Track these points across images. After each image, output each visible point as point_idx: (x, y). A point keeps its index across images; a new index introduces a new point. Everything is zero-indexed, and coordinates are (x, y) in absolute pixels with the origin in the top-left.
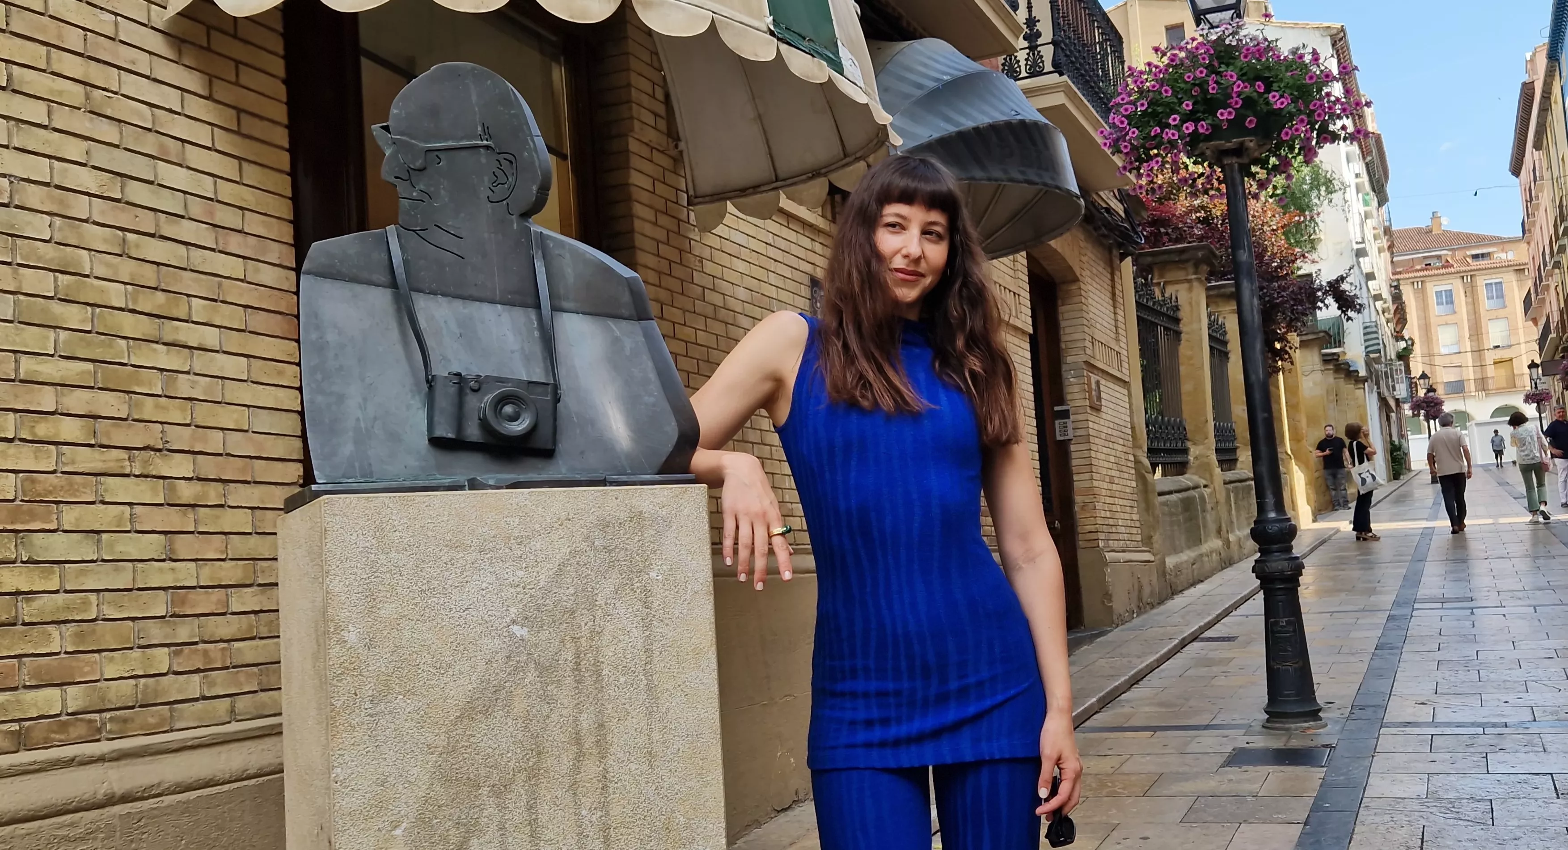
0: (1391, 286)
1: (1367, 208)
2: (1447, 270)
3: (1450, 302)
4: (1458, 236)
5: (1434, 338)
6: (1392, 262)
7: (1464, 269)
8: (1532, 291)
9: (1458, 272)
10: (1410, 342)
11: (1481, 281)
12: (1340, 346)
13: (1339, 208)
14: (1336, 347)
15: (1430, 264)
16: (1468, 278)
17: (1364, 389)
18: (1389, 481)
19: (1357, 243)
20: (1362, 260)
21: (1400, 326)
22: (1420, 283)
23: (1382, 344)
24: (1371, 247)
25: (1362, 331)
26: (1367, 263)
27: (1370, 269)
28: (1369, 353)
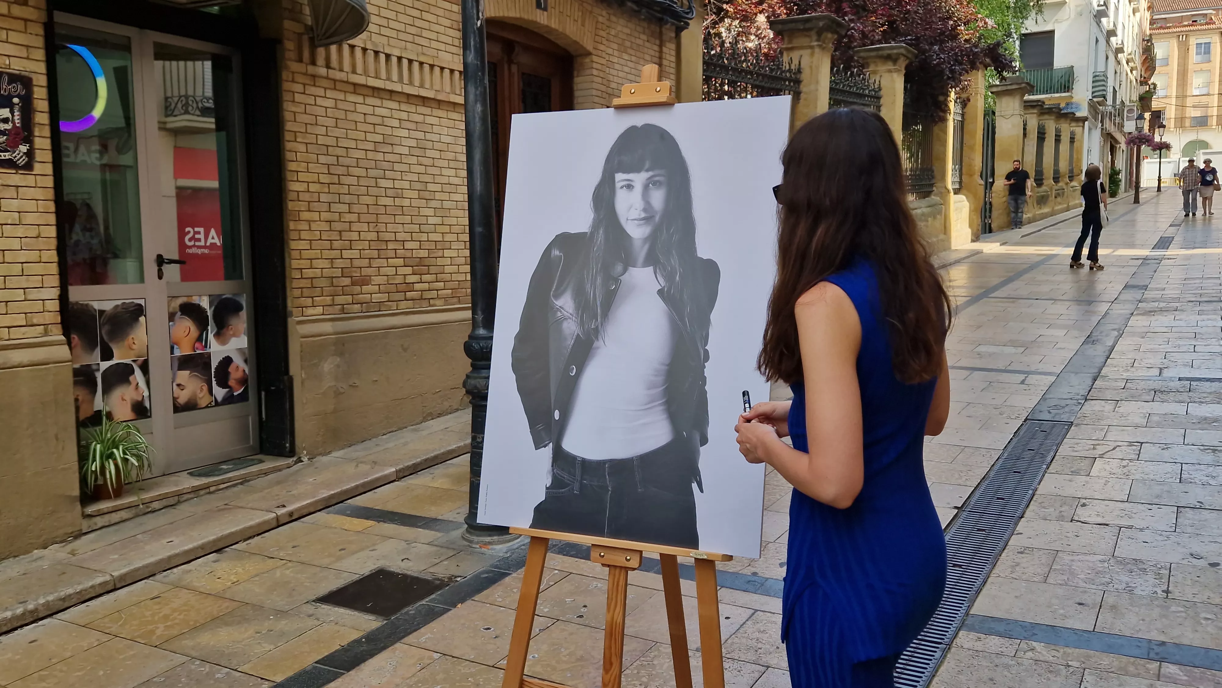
0: (1144, 40)
2: (1209, 26)
3: (1208, 51)
5: (1189, 82)
6: (1151, 20)
9: (1218, 28)
10: (1152, 87)
12: (1068, 91)
14: (1065, 92)
17: (1083, 127)
19: (1099, 6)
20: (1104, 20)
21: (1148, 73)
22: (1184, 36)
23: (1110, 90)
24: (1117, 9)
25: (1091, 79)
26: (1109, 22)
27: (1111, 27)
28: (1094, 97)
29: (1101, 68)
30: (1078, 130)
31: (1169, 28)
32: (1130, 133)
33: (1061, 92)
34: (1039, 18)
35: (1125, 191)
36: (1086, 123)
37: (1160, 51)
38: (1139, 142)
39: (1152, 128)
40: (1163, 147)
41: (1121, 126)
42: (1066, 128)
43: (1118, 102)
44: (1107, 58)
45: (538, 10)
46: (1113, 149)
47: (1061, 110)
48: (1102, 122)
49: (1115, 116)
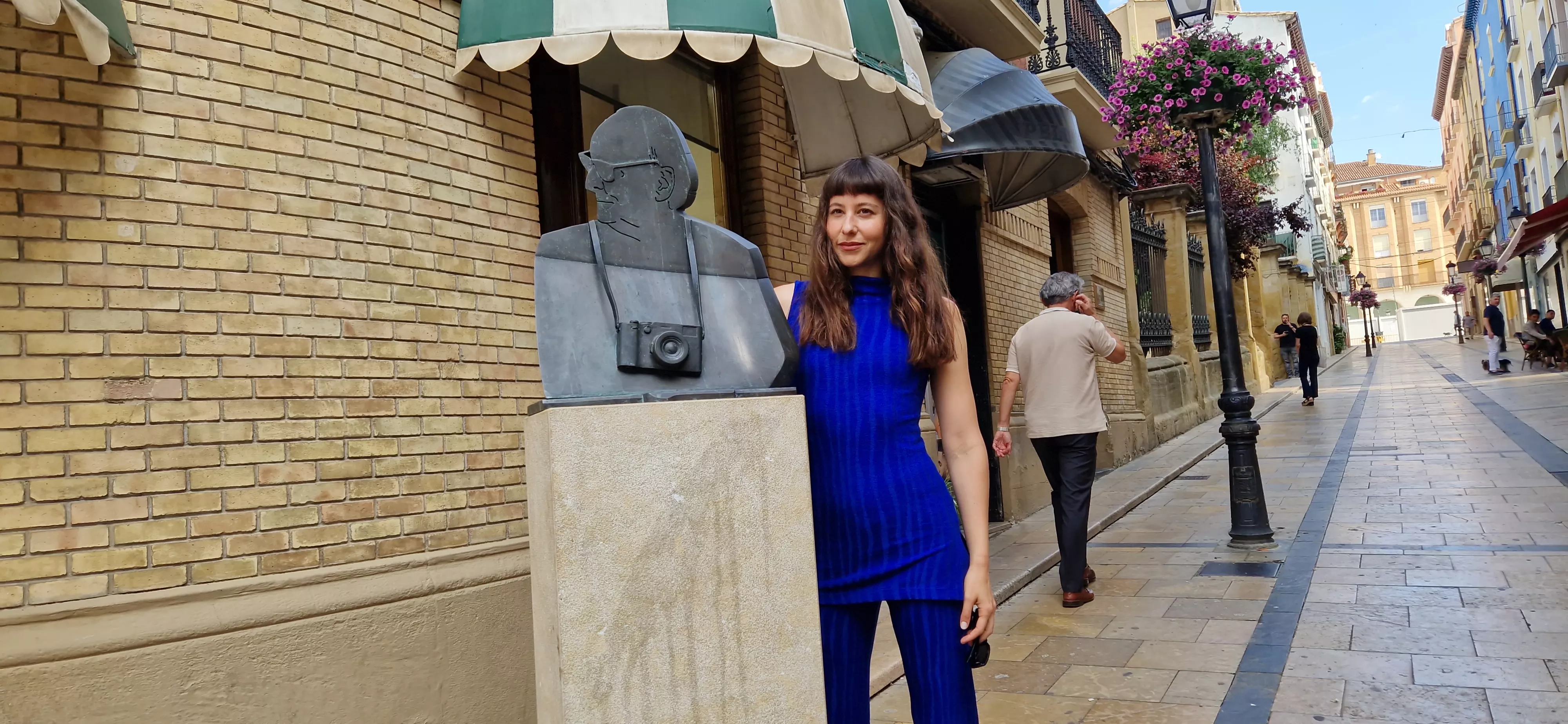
0: (1334, 208)
1: (1315, 150)
2: (1380, 194)
3: (1382, 217)
4: (1389, 167)
5: (1369, 246)
6: (1335, 189)
7: (1394, 192)
8: (1450, 208)
9: (1389, 195)
10: (1349, 250)
11: (1408, 202)
12: (1293, 254)
13: (1292, 151)
14: (1288, 255)
15: (1366, 190)
16: (1398, 201)
17: (1312, 286)
18: (1332, 354)
19: (1307, 176)
20: (1311, 190)
21: (1341, 238)
22: (1358, 204)
23: (1326, 252)
25: (1310, 243)
26: (1314, 191)
28: (1316, 259)
30: (1309, 289)
31: (1342, 197)
36: (1314, 282)
37: (1347, 216)
38: (1363, 299)
41: (1336, 285)
42: (1304, 287)
46: (1332, 307)
48: (1323, 282)
49: (1331, 276)
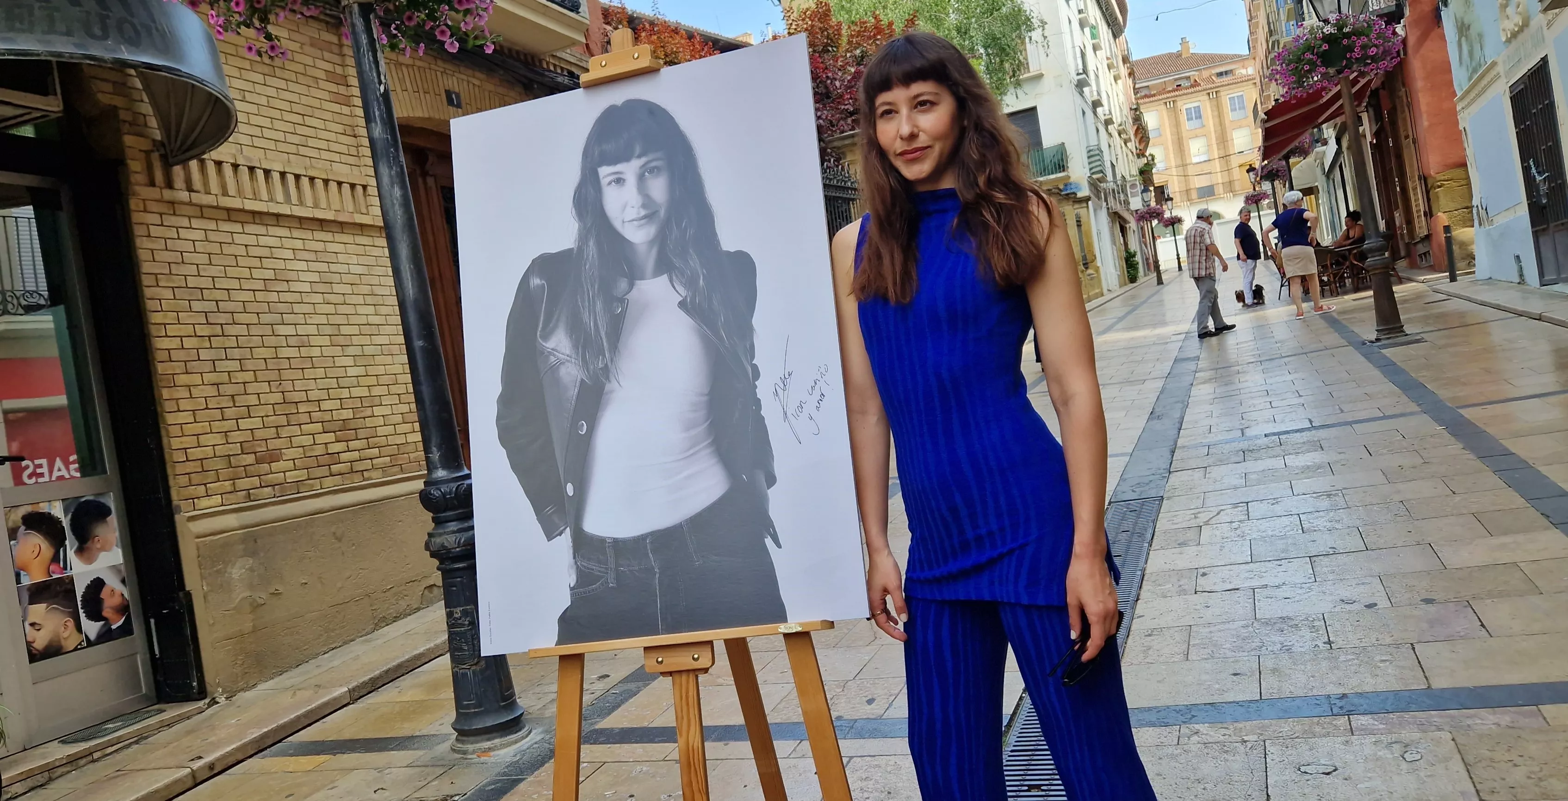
0: (1131, 109)
2: (1195, 89)
3: (1199, 116)
4: (1204, 57)
5: (1187, 149)
6: (1134, 88)
7: (1210, 86)
9: (1204, 90)
10: (1150, 158)
11: (1226, 96)
12: (1064, 170)
14: (1060, 172)
15: (1180, 85)
16: (1214, 94)
17: (1088, 207)
18: (1120, 287)
19: (1078, 74)
20: (1086, 90)
21: (1143, 145)
22: (1172, 103)
23: (1108, 165)
24: (1097, 76)
25: (1085, 156)
26: (1091, 92)
27: (1095, 97)
28: (1093, 174)
29: (1093, 142)
30: (1082, 212)
31: (1154, 95)
32: (1137, 211)
33: (1056, 173)
34: (1019, 92)
35: (1145, 275)
36: (1090, 203)
37: (1151, 119)
38: (1150, 217)
39: (1158, 202)
40: (1174, 222)
41: (1127, 203)
42: (1069, 211)
43: (1119, 177)
44: (1098, 131)
45: (450, 108)
46: (1123, 230)
47: (1061, 190)
48: (1106, 200)
49: (1119, 193)
